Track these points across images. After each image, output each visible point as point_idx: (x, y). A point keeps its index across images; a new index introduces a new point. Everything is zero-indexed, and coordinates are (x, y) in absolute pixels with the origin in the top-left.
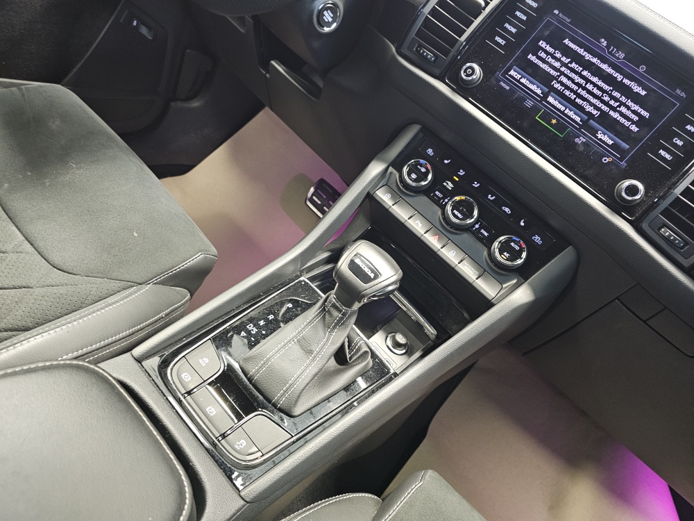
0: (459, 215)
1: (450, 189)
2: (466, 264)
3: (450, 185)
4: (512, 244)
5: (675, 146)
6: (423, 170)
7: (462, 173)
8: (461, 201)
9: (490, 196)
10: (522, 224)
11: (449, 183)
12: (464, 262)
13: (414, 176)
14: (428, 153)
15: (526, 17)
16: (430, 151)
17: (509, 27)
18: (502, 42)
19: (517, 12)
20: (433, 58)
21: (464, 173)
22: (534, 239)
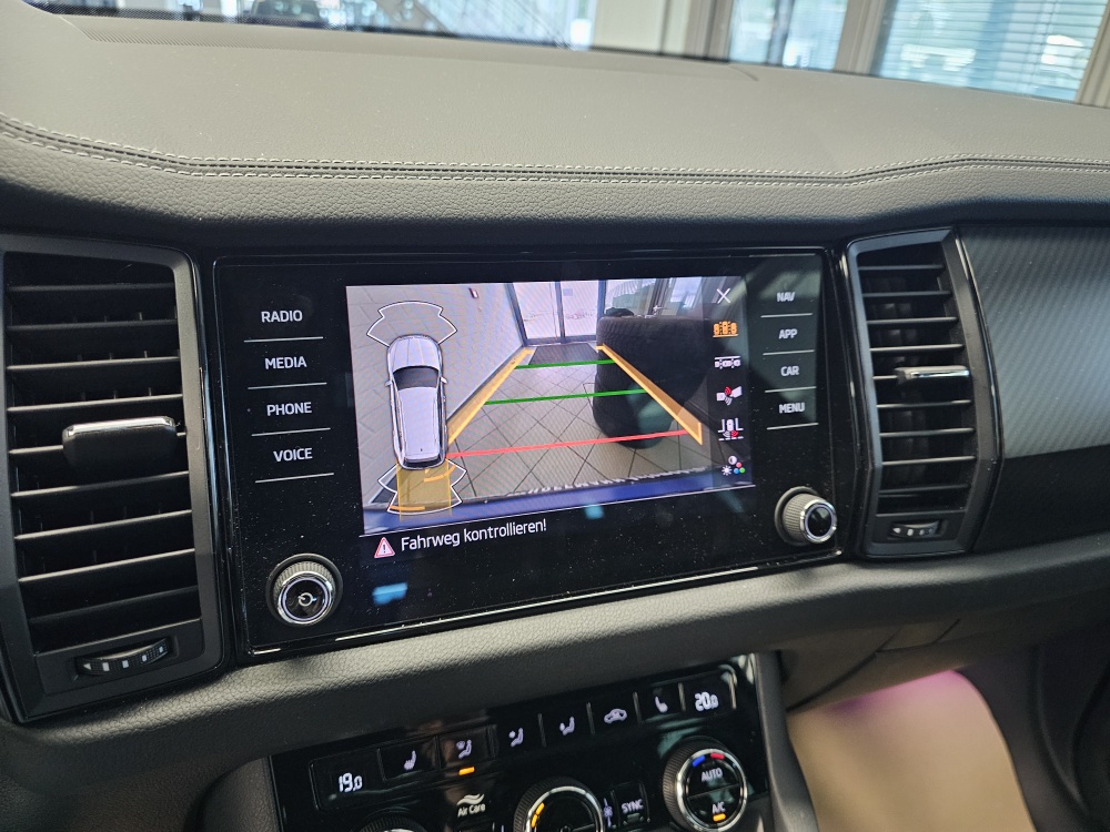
1: (483, 807)
3: (474, 802)
5: (792, 380)
8: (543, 820)
9: (562, 726)
10: (663, 708)
11: (468, 799)
14: (348, 790)
15: (302, 358)
16: (347, 779)
17: (282, 409)
18: (302, 454)
19: (267, 360)
20: (161, 650)
21: (469, 742)
22: (701, 708)
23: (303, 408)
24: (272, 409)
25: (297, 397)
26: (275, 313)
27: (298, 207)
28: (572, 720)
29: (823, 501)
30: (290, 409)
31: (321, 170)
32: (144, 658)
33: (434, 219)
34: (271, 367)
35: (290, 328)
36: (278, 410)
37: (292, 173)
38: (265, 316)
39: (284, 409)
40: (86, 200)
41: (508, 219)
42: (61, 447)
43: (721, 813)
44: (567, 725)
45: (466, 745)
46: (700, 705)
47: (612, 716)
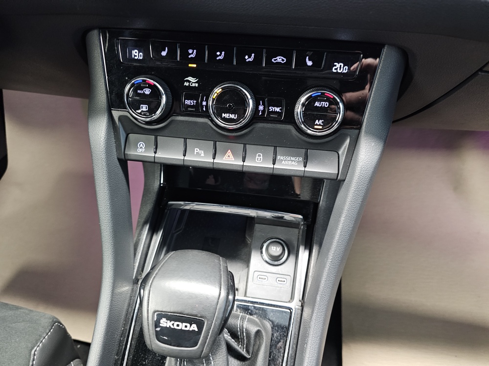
0: (232, 116)
1: (197, 85)
2: (282, 158)
3: (192, 81)
4: (317, 104)
6: (147, 91)
7: (192, 53)
8: (220, 96)
9: (247, 57)
10: (310, 63)
11: (190, 78)
12: (278, 157)
13: (144, 108)
14: (136, 58)
16: (136, 52)
21: (195, 51)
22: (336, 71)
28: (253, 55)
43: (320, 125)
44: (249, 57)
45: (193, 52)
46: (335, 69)
47: (277, 60)
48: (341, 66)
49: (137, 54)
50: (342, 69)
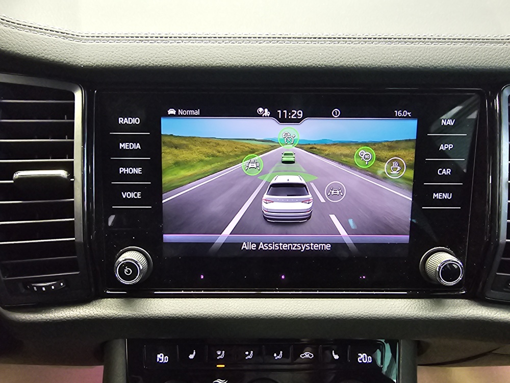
5: (445, 178)
9: (275, 355)
10: (336, 357)
11: (219, 381)
14: (161, 362)
15: (138, 144)
16: (161, 356)
17: (127, 171)
18: (136, 195)
19: (121, 144)
20: (62, 284)
21: (223, 352)
22: (361, 362)
23: (138, 171)
24: (122, 170)
25: (135, 164)
26: (126, 119)
27: (132, 59)
28: (281, 352)
29: (455, 259)
30: (131, 171)
31: (149, 38)
32: (53, 287)
33: (208, 66)
34: (122, 148)
35: (132, 127)
36: (125, 171)
37: (133, 40)
38: (121, 120)
39: (128, 171)
40: (26, 55)
41: (254, 67)
42: (12, 181)
44: (278, 355)
45: (222, 353)
46: (360, 360)
47: (304, 355)
48: (364, 356)
49: (162, 358)
50: (366, 359)
